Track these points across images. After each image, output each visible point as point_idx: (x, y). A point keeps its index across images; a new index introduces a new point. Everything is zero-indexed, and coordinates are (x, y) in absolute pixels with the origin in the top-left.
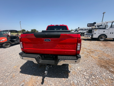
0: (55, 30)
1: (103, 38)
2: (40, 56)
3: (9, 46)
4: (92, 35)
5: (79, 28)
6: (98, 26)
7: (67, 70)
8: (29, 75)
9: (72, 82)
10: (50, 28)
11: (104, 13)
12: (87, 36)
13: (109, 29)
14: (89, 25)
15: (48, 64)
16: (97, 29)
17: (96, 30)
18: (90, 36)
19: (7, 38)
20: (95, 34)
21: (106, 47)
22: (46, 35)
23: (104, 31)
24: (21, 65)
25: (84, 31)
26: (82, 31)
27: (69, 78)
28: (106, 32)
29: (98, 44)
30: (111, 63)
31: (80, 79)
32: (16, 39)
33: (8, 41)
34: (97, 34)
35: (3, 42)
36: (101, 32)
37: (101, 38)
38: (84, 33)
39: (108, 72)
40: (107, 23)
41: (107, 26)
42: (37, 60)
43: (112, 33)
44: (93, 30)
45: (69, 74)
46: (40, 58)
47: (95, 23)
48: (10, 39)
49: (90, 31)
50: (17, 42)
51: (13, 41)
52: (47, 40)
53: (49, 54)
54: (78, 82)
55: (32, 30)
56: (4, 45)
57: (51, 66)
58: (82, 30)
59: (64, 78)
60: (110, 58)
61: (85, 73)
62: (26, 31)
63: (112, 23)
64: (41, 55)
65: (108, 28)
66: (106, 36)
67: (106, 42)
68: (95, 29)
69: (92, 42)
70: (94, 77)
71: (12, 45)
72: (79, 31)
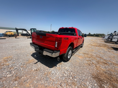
2: (38, 47)
7: (55, 64)
9: (50, 71)
31: (58, 73)
45: (54, 67)
61: (67, 73)
70: (71, 78)
72: (114, 37)
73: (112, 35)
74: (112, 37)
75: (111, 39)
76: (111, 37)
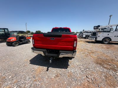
0: (59, 32)
1: (107, 41)
2: (46, 51)
3: (17, 45)
4: (96, 38)
5: (84, 30)
6: (102, 29)
7: (67, 64)
8: (37, 66)
9: (70, 71)
10: (55, 30)
11: (110, 16)
12: (91, 38)
13: (114, 32)
14: (95, 28)
15: (52, 56)
16: (102, 32)
17: (100, 33)
18: (93, 39)
19: (17, 38)
20: (99, 36)
21: (108, 50)
22: (52, 35)
23: (108, 35)
24: (30, 59)
25: (89, 34)
26: (87, 34)
27: (68, 69)
28: (110, 35)
29: (102, 46)
30: (107, 62)
31: (77, 70)
32: (23, 39)
33: (17, 41)
34: (101, 36)
35: (13, 41)
36: (105, 35)
37: (106, 41)
38: (89, 36)
39: (101, 67)
40: (111, 26)
41: (112, 29)
42: (44, 53)
43: (116, 36)
44: (97, 33)
45: (68, 67)
46: (46, 52)
47: (99, 26)
48: (19, 39)
49: (94, 34)
50: (24, 42)
51: (21, 41)
52: (52, 39)
53: (53, 49)
54: (75, 71)
55: (37, 31)
56: (13, 43)
57: (54, 58)
58: (87, 32)
59: (64, 68)
60: (108, 58)
61: (82, 67)
62: (31, 32)
63: (117, 26)
64: (47, 49)
65: (112, 32)
66: (110, 39)
67: (110, 45)
68: (99, 31)
69: (96, 44)
70: (88, 70)
71: (20, 44)
72: (84, 34)
73: (82, 32)
74: (83, 34)
75: (82, 36)
76: (81, 34)
